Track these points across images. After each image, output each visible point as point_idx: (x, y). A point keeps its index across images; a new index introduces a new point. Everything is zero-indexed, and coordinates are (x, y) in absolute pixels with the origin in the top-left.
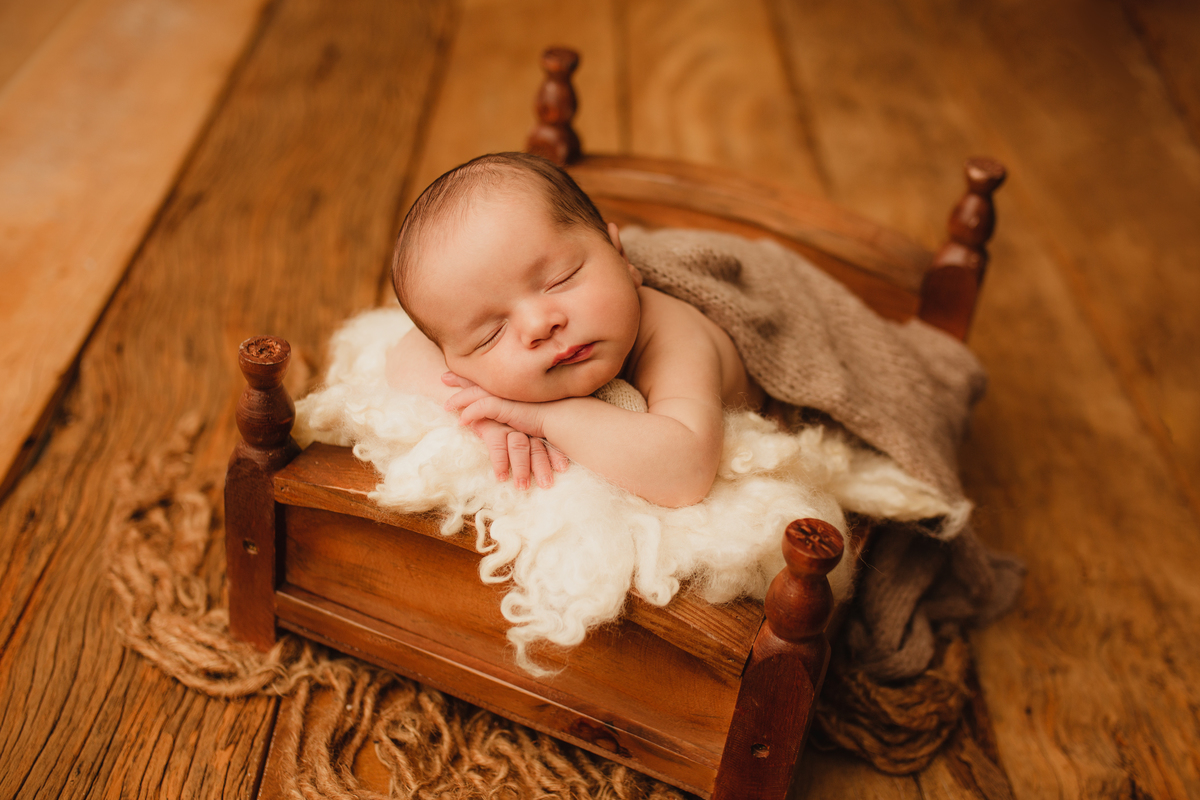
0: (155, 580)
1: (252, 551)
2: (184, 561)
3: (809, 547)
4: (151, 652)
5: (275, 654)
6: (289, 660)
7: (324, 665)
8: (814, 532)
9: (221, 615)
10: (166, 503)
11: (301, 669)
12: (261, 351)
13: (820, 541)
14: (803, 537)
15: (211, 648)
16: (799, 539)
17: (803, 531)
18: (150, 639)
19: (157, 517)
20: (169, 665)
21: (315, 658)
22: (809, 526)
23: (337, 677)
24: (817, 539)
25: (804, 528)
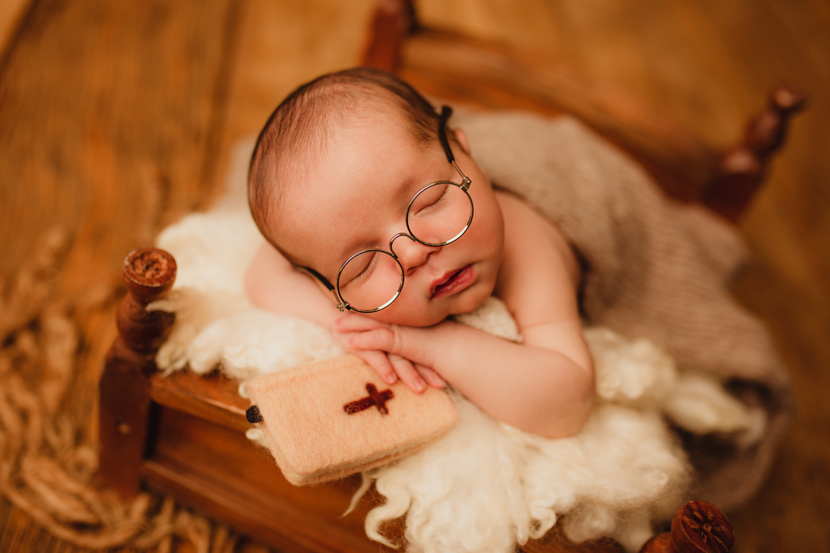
0: (24, 416)
1: (124, 428)
2: (52, 392)
3: (705, 541)
4: (20, 501)
5: (140, 505)
6: (153, 512)
7: (185, 520)
8: (706, 520)
9: (89, 455)
10: (35, 325)
11: (164, 524)
12: (147, 268)
13: (712, 530)
14: (697, 526)
15: (79, 497)
16: (694, 529)
17: (695, 518)
18: (20, 484)
19: (26, 343)
20: (39, 515)
21: (177, 509)
22: (700, 511)
23: (199, 532)
24: (710, 529)
25: (696, 513)
